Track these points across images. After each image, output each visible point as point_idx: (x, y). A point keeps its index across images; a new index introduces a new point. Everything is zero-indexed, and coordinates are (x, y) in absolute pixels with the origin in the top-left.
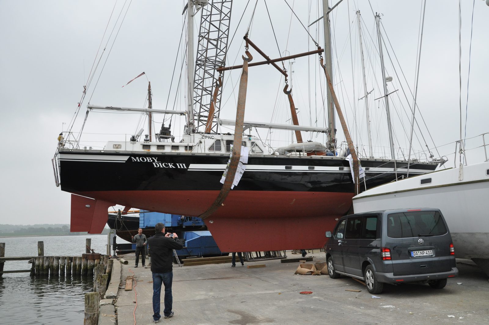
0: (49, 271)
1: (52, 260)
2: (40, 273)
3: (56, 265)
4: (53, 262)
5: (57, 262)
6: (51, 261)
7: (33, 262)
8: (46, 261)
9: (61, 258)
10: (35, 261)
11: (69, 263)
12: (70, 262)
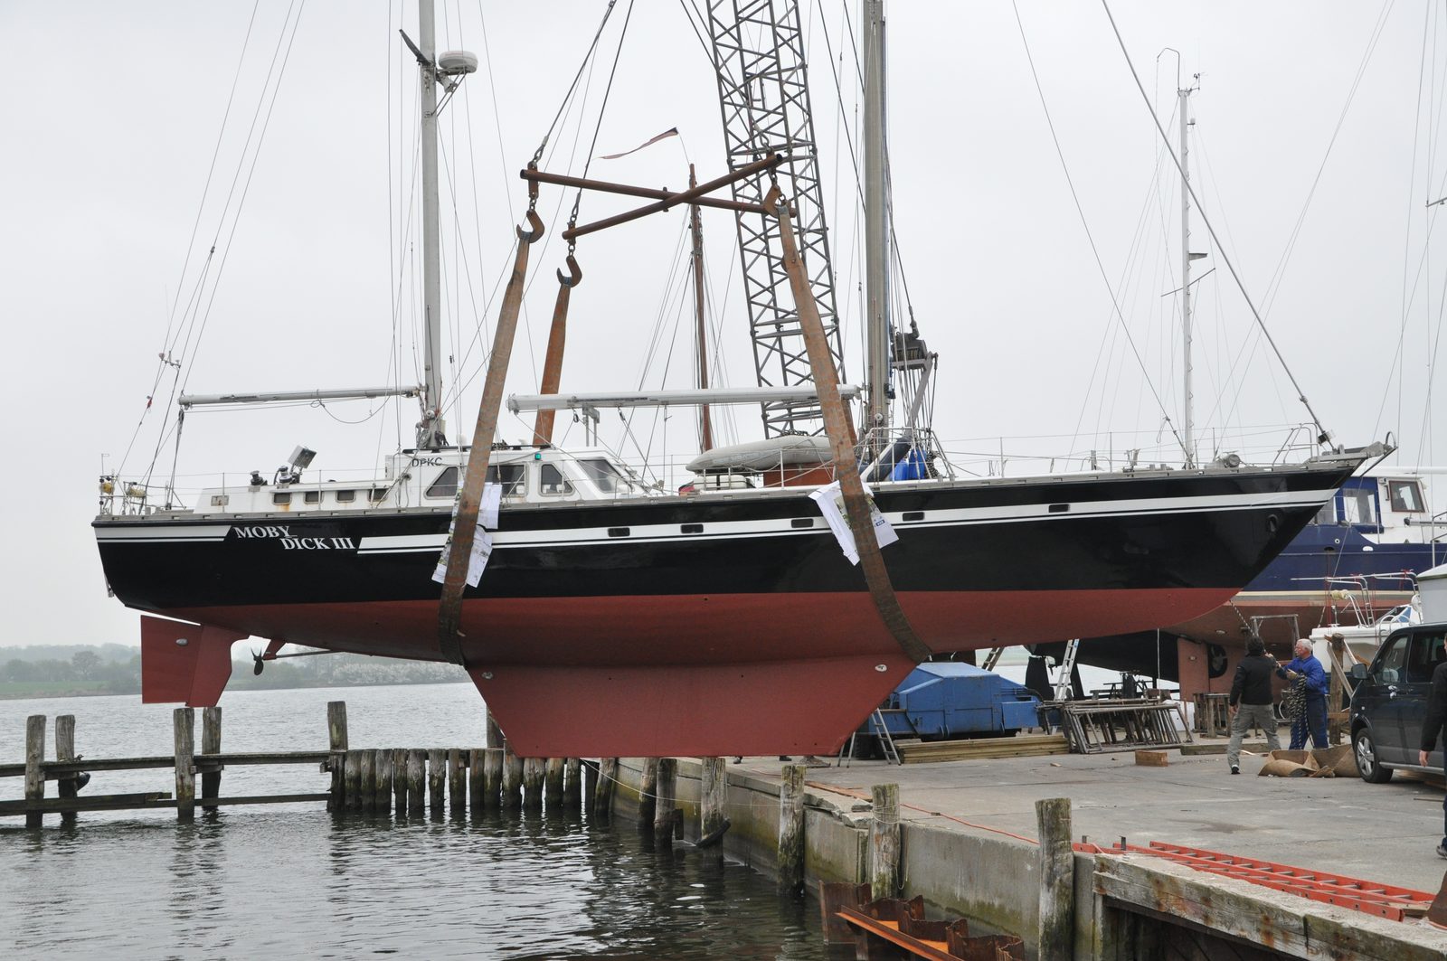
0: (393, 796)
1: (403, 760)
2: (364, 803)
3: (417, 776)
4: (405, 768)
5: (419, 765)
6: (400, 764)
7: (337, 767)
8: (382, 763)
9: (431, 755)
10: (344, 765)
11: (460, 769)
12: (461, 764)
